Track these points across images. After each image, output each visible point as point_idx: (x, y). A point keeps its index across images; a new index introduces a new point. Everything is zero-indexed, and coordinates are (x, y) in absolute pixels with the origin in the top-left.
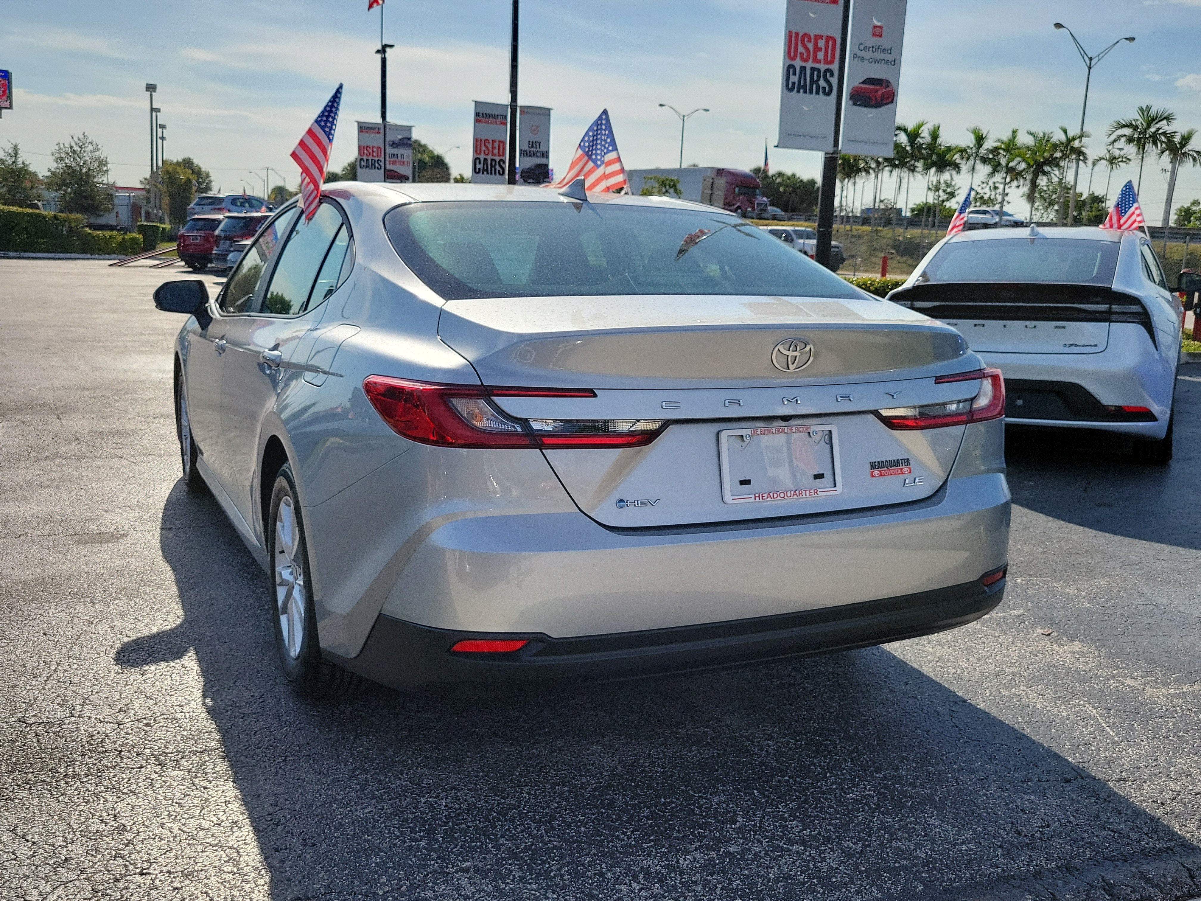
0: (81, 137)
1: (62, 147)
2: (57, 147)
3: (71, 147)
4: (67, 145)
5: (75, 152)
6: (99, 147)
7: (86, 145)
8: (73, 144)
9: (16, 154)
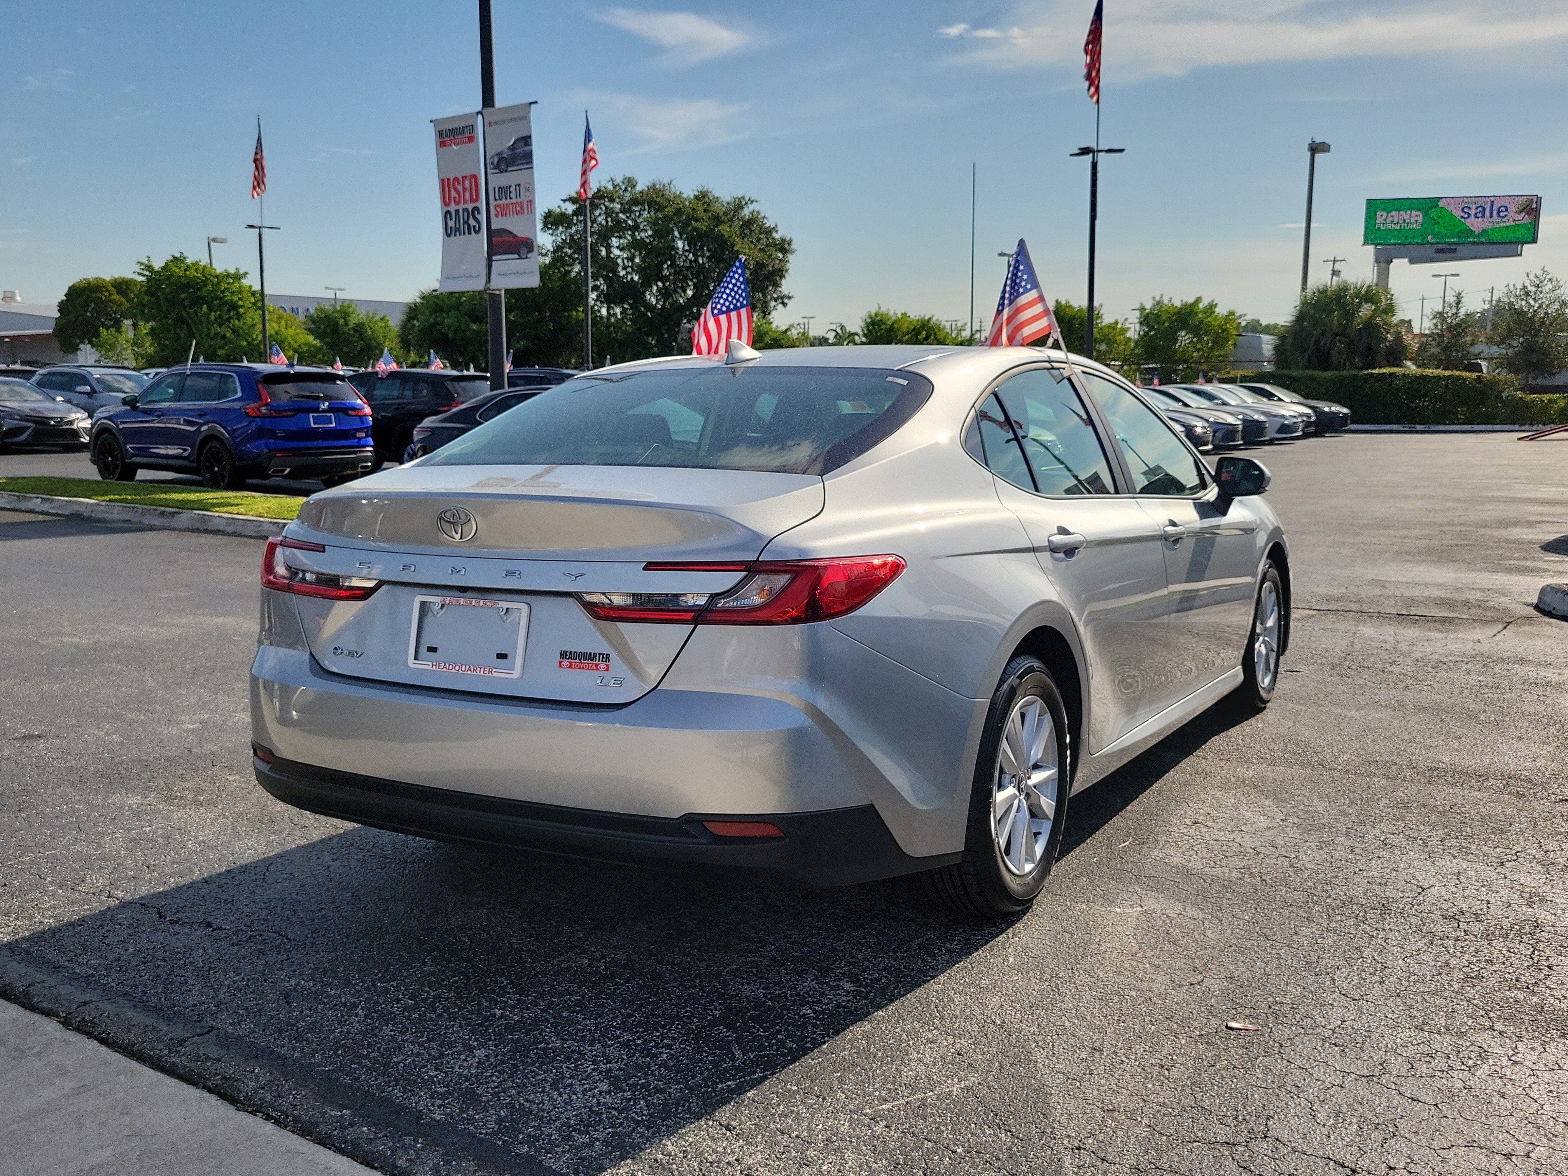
0: (1539, 273)
1: (1512, 288)
2: (1505, 290)
3: (1525, 287)
4: (1520, 286)
5: (1527, 294)
6: (1561, 283)
7: (1545, 282)
8: (1527, 284)
9: (1458, 303)
